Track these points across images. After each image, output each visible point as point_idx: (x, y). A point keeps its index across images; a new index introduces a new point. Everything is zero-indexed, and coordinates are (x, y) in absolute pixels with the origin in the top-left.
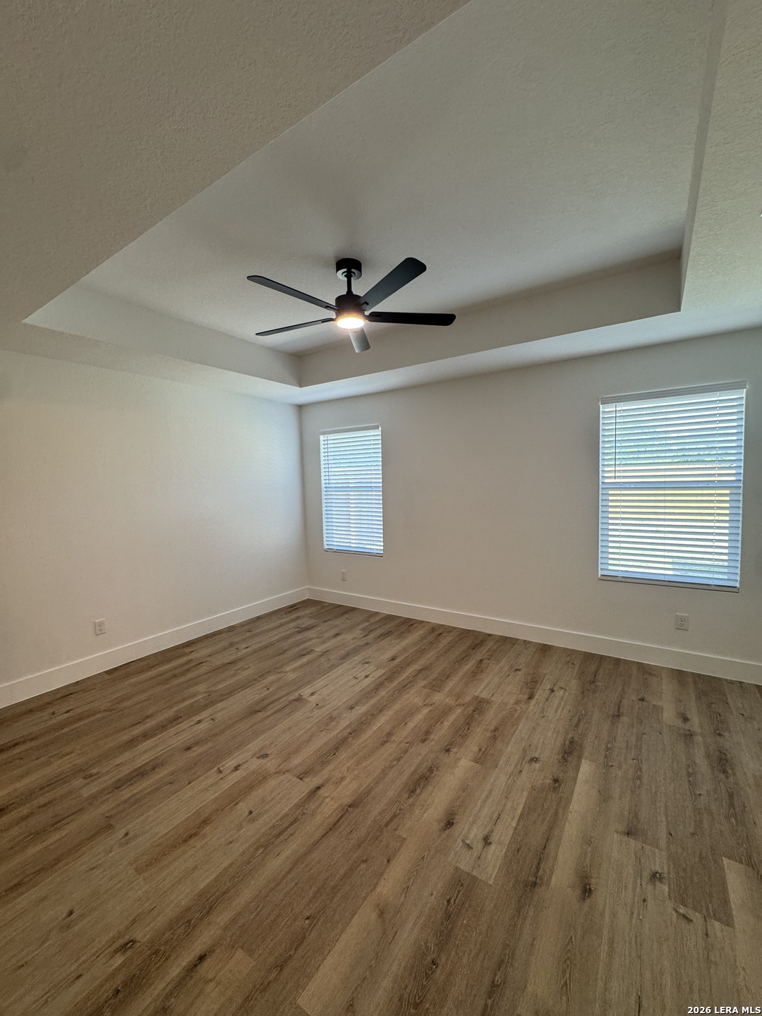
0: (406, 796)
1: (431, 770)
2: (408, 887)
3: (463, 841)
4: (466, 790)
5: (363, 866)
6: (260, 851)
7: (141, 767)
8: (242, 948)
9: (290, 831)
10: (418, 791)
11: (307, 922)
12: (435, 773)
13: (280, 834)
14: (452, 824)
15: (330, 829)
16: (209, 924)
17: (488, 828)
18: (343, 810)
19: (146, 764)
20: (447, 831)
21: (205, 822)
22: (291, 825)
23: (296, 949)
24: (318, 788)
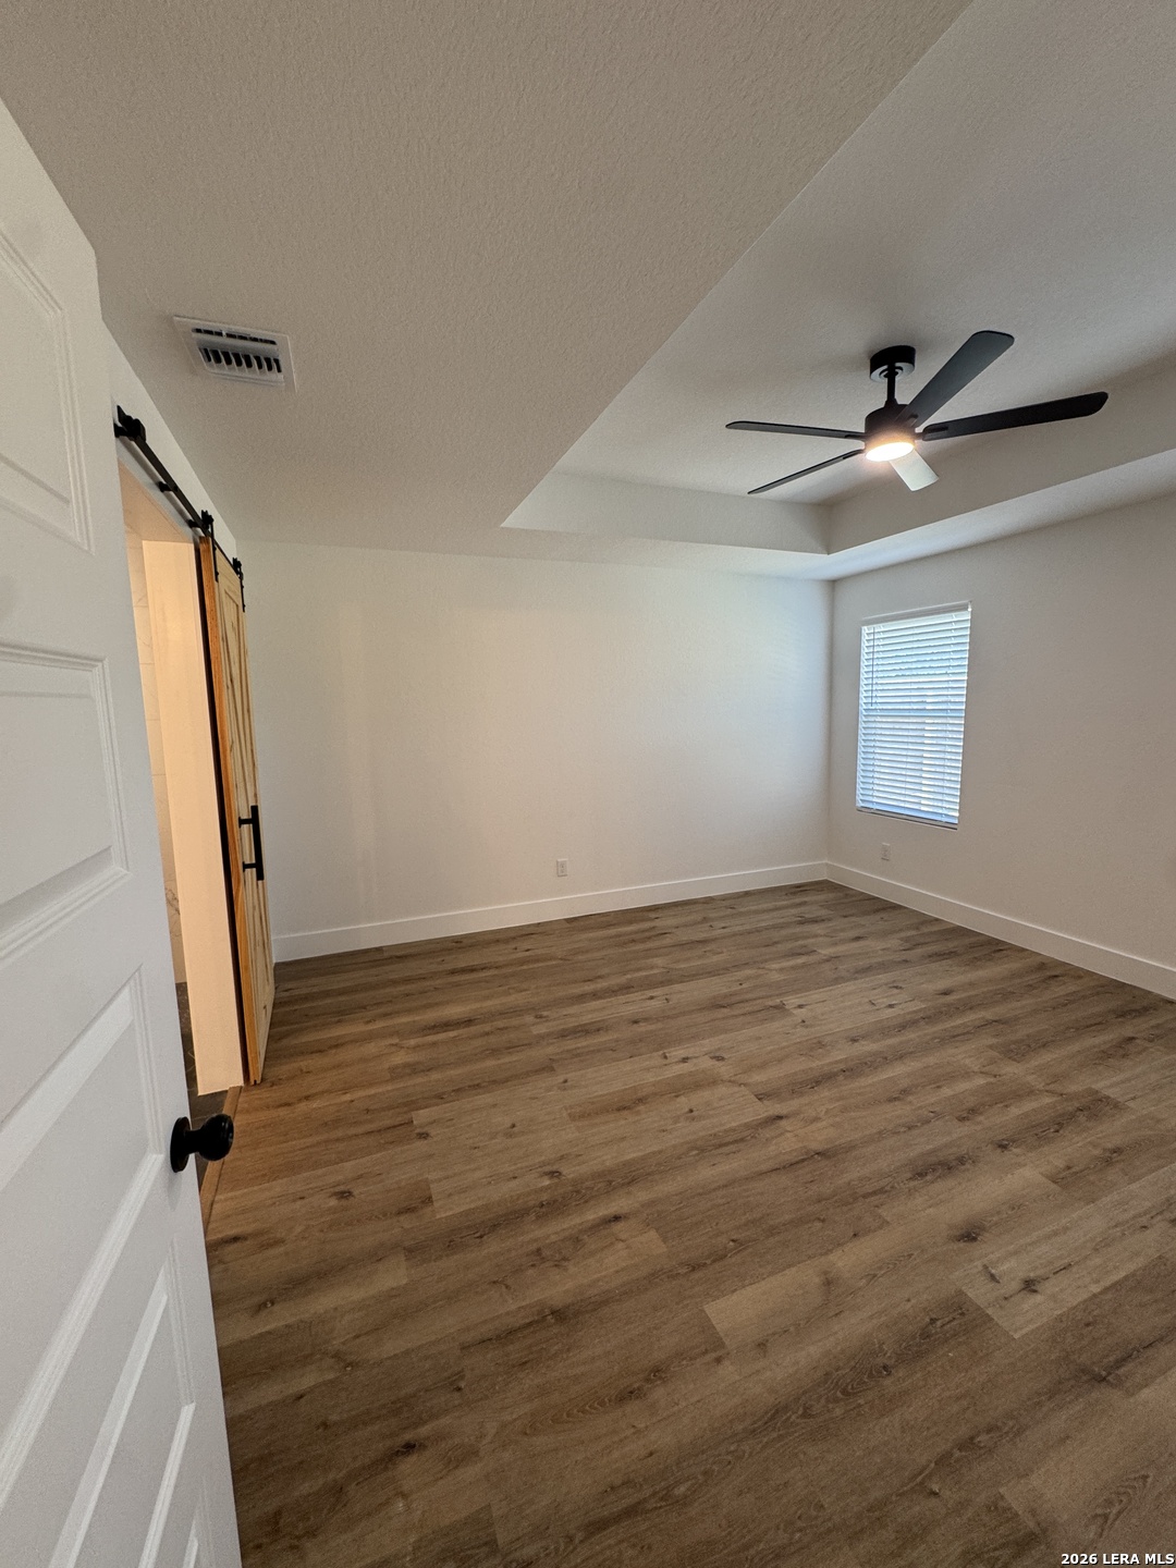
0: (909, 1175)
1: (961, 1160)
2: (875, 1276)
3: (985, 1267)
4: (1016, 1210)
5: (818, 1225)
6: (694, 1153)
7: (585, 1025)
8: (657, 1230)
9: (732, 1148)
10: (929, 1178)
11: (731, 1243)
12: (968, 1166)
13: (721, 1146)
14: (975, 1239)
15: (784, 1167)
16: (629, 1193)
17: (1040, 1272)
18: (807, 1153)
19: (592, 1023)
20: (962, 1245)
21: (641, 1100)
22: (736, 1142)
23: (714, 1261)
24: (780, 1118)
